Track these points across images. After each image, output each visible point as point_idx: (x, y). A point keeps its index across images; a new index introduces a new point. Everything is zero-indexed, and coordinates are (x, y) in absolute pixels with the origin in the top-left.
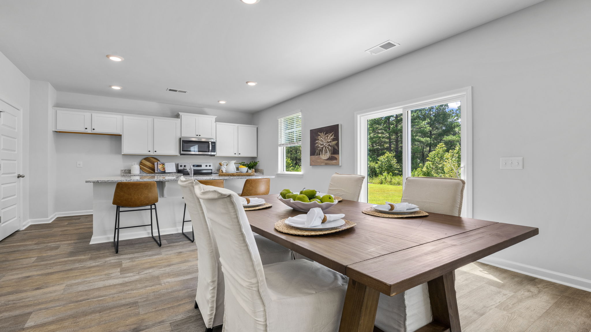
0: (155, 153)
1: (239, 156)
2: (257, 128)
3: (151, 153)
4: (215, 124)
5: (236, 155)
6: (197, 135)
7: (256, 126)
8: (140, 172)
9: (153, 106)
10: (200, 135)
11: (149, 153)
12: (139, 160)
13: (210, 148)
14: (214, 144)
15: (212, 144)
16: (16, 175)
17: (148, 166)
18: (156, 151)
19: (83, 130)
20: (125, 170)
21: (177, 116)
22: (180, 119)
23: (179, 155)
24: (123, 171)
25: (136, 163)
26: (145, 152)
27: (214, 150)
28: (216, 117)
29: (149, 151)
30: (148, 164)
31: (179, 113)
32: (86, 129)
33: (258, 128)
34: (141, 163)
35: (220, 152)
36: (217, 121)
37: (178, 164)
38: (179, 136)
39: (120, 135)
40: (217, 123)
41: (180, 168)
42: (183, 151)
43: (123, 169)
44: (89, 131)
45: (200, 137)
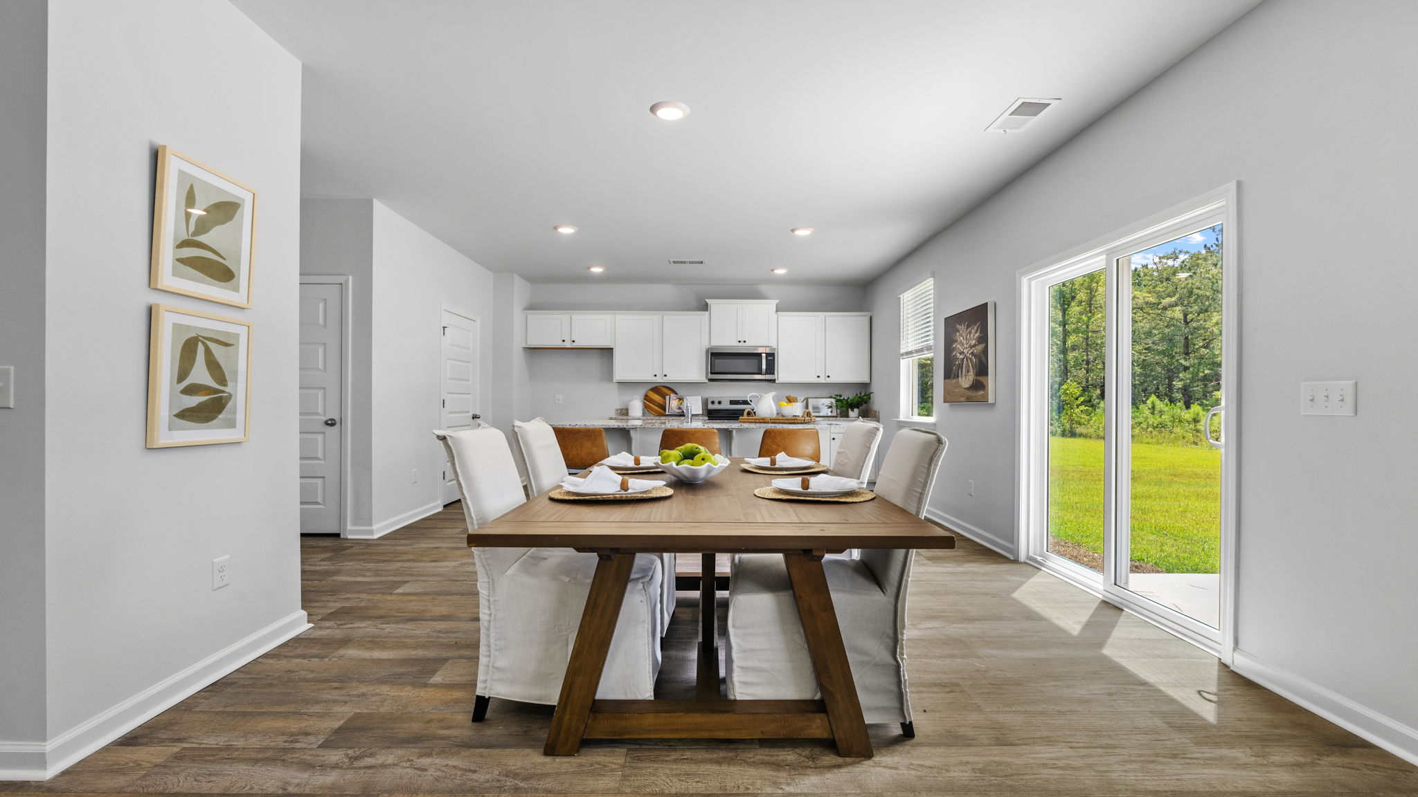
0: (665, 378)
1: (828, 381)
2: (871, 318)
3: (660, 379)
4: (775, 316)
5: (822, 380)
6: (740, 342)
7: (868, 314)
8: (644, 414)
9: (667, 292)
10: (745, 342)
11: (655, 378)
12: (642, 392)
13: (764, 367)
14: (772, 358)
15: (769, 358)
16: (471, 415)
17: (656, 402)
18: (665, 376)
19: (559, 344)
20: (622, 410)
21: (705, 307)
22: (707, 313)
23: (707, 381)
24: (619, 412)
25: (638, 397)
26: (649, 378)
27: (771, 369)
28: (778, 301)
29: (655, 376)
30: (657, 398)
31: (708, 301)
32: (564, 341)
33: (873, 318)
34: (646, 398)
35: (784, 373)
36: (779, 309)
37: (707, 400)
38: (706, 345)
39: (612, 349)
40: (779, 313)
41: (711, 407)
42: (711, 373)
43: (618, 408)
44: (568, 344)
45: (746, 344)
